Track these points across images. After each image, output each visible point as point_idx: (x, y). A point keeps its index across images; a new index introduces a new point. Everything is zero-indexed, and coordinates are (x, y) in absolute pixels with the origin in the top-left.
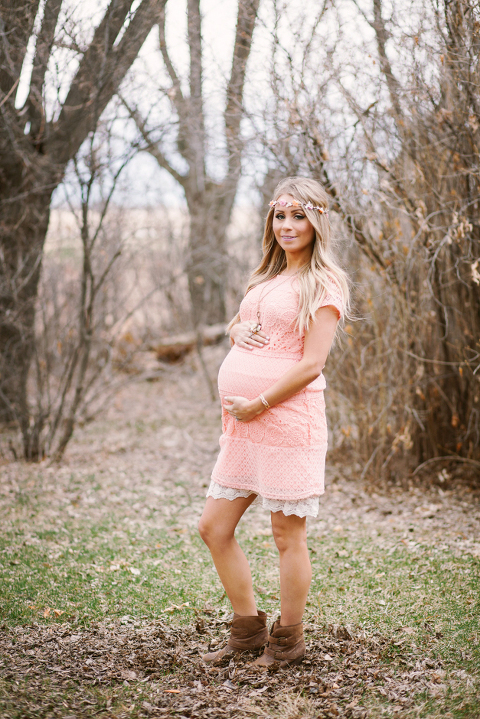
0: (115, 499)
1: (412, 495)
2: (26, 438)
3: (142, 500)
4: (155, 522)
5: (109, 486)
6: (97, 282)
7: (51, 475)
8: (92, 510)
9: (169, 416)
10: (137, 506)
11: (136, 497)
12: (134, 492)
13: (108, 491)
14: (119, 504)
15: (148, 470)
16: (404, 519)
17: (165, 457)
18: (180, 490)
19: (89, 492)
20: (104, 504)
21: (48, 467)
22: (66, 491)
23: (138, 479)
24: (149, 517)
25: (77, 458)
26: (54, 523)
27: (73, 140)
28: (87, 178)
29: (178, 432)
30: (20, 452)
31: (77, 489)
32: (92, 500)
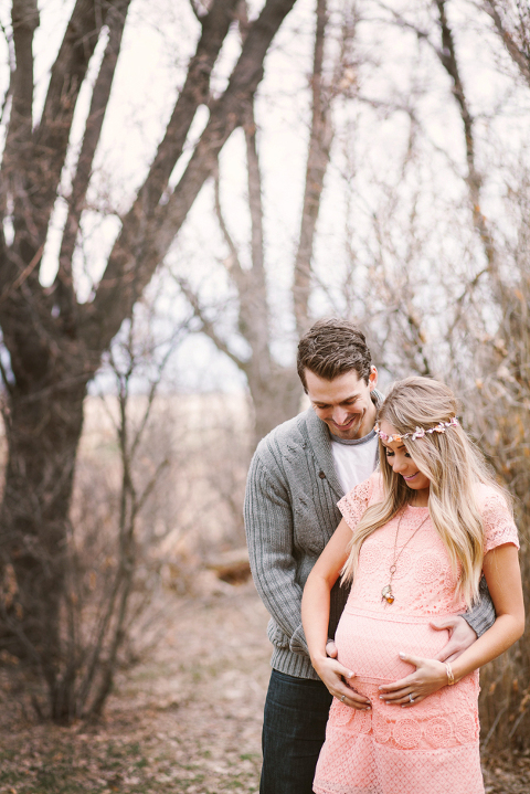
0: (164, 779)
2: (54, 694)
3: (199, 780)
5: (157, 760)
6: (139, 497)
7: (84, 745)
9: (231, 657)
11: (192, 775)
12: (189, 769)
13: (156, 767)
14: (169, 786)
15: (207, 735)
17: (229, 717)
18: (247, 766)
19: (131, 769)
20: (150, 787)
21: (81, 732)
22: (101, 768)
23: (194, 751)
25: (118, 717)
29: (243, 678)
30: (47, 711)
31: (117, 764)
32: (135, 781)
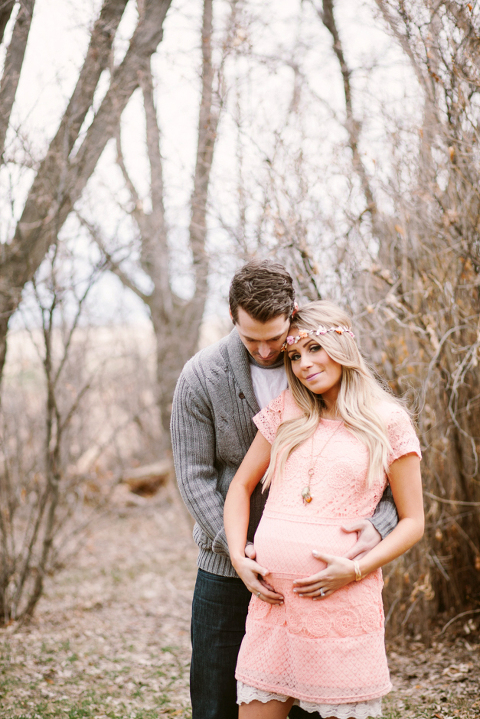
0: (94, 671)
1: (436, 652)
3: (125, 671)
4: (142, 700)
5: (86, 655)
6: (63, 419)
7: (20, 643)
8: (68, 687)
9: (147, 561)
10: (120, 680)
11: (119, 667)
12: (116, 661)
13: (86, 662)
14: (99, 677)
15: (130, 631)
16: (431, 683)
17: (148, 615)
18: (168, 657)
19: (64, 664)
20: (82, 679)
21: (16, 632)
22: (37, 664)
23: (119, 646)
24: (136, 695)
25: (48, 618)
26: (25, 706)
27: (31, 261)
28: (48, 303)
29: (159, 579)
31: (50, 660)
32: (68, 674)
